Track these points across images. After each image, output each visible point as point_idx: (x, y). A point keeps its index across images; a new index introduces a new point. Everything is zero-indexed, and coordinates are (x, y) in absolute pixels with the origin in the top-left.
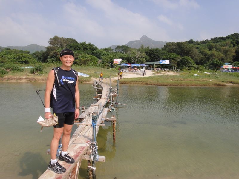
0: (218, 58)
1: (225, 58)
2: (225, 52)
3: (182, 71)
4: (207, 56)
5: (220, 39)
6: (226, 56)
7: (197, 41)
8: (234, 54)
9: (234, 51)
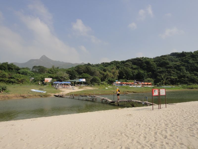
0: (111, 77)
1: (114, 77)
2: (114, 73)
3: (95, 86)
4: (104, 76)
5: (107, 64)
6: (114, 76)
7: (93, 64)
8: (118, 74)
9: (118, 72)
